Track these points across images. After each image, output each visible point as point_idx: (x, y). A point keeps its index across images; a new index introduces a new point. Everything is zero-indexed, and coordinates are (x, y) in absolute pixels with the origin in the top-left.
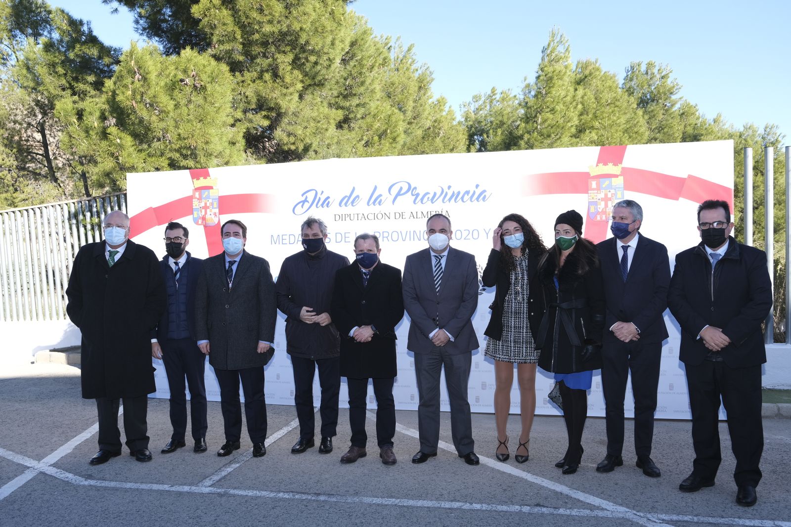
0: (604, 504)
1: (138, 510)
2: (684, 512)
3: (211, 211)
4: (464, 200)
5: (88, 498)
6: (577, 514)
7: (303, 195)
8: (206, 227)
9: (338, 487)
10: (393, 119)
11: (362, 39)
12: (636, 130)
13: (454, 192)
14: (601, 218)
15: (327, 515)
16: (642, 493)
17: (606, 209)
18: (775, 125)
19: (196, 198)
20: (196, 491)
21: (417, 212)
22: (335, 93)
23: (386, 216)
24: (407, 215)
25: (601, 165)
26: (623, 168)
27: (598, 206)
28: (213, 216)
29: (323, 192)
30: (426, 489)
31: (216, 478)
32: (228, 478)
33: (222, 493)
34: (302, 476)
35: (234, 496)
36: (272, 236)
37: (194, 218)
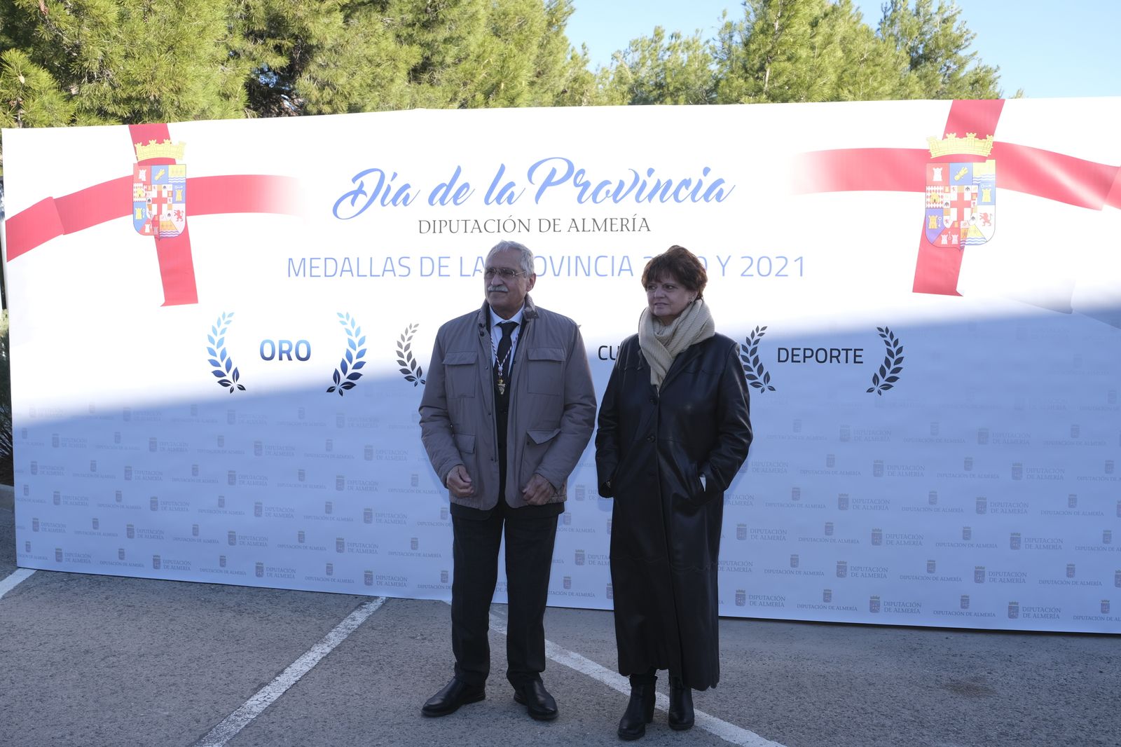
3: (170, 208)
4: (680, 198)
7: (354, 180)
8: (159, 239)
10: (511, 65)
13: (659, 182)
14: (949, 241)
17: (959, 224)
19: (140, 181)
21: (584, 219)
22: (409, 17)
23: (522, 225)
24: (564, 225)
25: (952, 136)
26: (995, 144)
27: (945, 218)
28: (174, 218)
29: (395, 175)
36: (290, 259)
37: (136, 223)
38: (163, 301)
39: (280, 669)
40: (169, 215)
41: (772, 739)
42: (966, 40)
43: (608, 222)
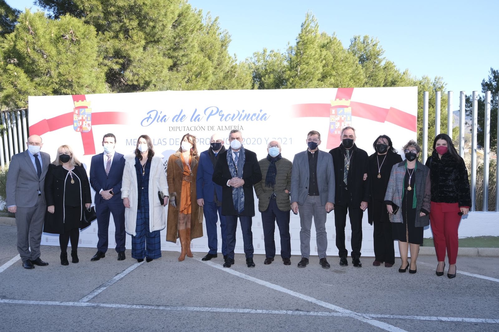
0: (338, 308)
1: (39, 318)
2: (385, 313)
3: (86, 123)
4: (253, 119)
5: (4, 311)
6: (321, 315)
7: (148, 114)
8: (82, 133)
9: (171, 301)
10: (206, 65)
11: (186, 12)
12: (358, 77)
13: (246, 114)
14: (337, 133)
15: (165, 318)
16: (360, 302)
17: (340, 128)
18: (441, 77)
19: (76, 114)
20: (78, 305)
21: (222, 126)
22: (168, 47)
23: (202, 128)
24: (216, 128)
25: (338, 100)
26: (351, 102)
27: (336, 125)
28: (87, 126)
29: (161, 112)
30: (228, 301)
31: (91, 296)
32: (99, 296)
33: (95, 306)
34: (148, 295)
35: (103, 308)
36: (127, 140)
37: (74, 127)
38: (84, 153)
39: (123, 270)
40: (86, 125)
41: (274, 284)
42: (381, 53)
43: (230, 127)
